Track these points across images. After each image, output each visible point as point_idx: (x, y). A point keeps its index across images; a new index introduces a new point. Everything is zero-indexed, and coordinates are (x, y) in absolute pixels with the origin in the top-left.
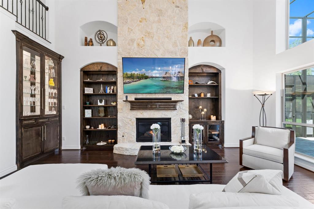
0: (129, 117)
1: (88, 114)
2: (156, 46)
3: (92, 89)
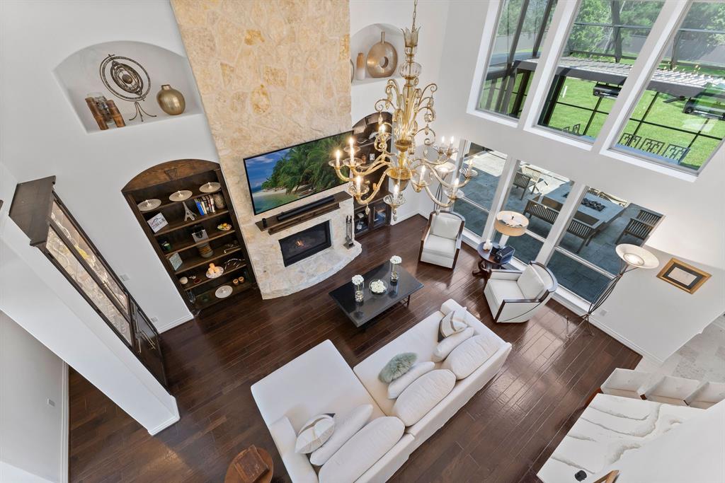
0: (269, 243)
1: (176, 261)
2: (294, 103)
3: (160, 216)
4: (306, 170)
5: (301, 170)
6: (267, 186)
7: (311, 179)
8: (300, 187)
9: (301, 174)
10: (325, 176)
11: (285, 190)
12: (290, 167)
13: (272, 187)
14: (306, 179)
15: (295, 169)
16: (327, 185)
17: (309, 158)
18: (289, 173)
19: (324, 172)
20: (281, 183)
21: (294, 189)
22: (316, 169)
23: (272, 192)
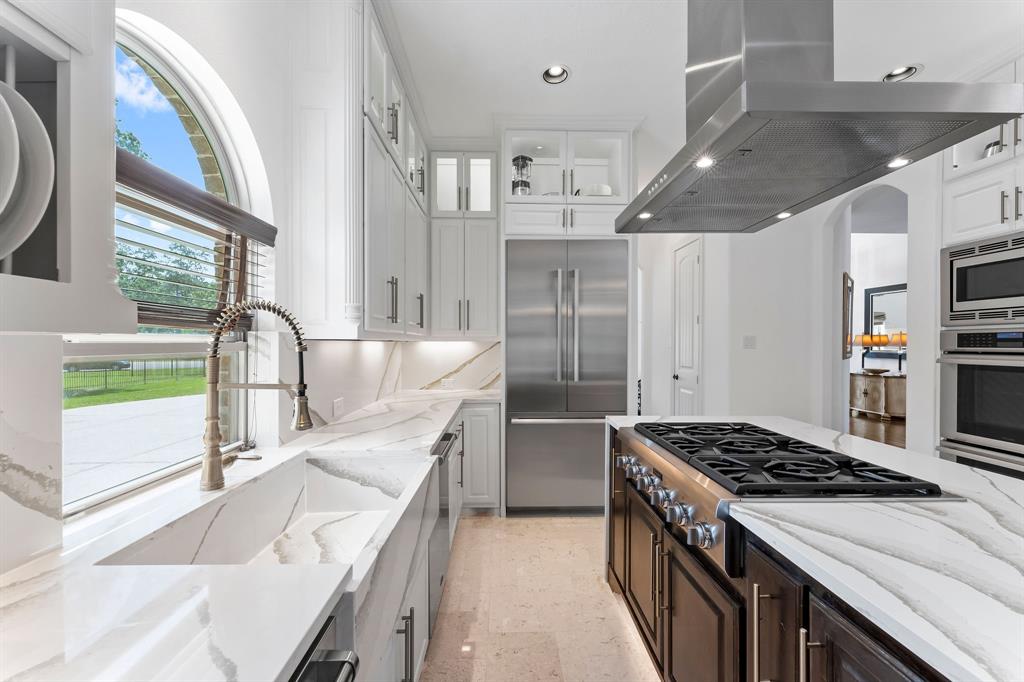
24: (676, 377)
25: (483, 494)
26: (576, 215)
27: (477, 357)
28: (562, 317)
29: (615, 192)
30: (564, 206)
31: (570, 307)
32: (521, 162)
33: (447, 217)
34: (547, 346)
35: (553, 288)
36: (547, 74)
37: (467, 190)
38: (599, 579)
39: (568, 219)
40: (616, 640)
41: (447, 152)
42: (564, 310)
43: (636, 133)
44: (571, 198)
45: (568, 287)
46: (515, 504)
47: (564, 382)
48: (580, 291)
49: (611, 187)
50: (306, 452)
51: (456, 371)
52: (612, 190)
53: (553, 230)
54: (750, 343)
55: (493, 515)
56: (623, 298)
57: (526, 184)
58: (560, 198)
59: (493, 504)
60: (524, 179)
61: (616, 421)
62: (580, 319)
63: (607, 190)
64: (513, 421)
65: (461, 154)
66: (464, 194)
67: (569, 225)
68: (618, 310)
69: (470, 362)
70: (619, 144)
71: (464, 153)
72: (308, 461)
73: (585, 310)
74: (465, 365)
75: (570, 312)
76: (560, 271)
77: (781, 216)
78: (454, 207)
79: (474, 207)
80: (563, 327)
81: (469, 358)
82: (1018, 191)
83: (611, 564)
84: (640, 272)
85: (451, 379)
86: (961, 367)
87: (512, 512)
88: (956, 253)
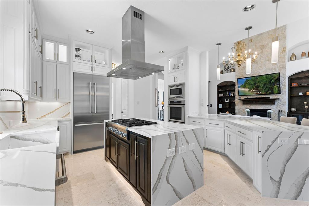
0: (242, 108)
1: (221, 106)
2: (260, 68)
3: (222, 94)
4: (257, 84)
5: (255, 84)
6: (242, 87)
7: (259, 88)
8: (254, 90)
9: (255, 85)
10: (266, 88)
11: (248, 90)
12: (251, 82)
13: (244, 87)
14: (257, 88)
15: (253, 83)
16: (266, 93)
17: (258, 80)
18: (250, 84)
19: (265, 87)
20: (247, 87)
21: (252, 90)
22: (261, 85)
23: (243, 89)
24: (122, 112)
25: (65, 149)
26: (95, 68)
27: (61, 107)
28: (91, 95)
29: (106, 64)
30: (92, 65)
31: (94, 92)
32: (78, 50)
33: (49, 61)
34: (87, 104)
35: (88, 87)
36: (88, 31)
37: (58, 54)
38: (103, 160)
39: (93, 69)
40: (108, 169)
41: (50, 40)
42: (92, 93)
43: (111, 49)
44: (93, 63)
45: (93, 87)
46: (76, 149)
47: (92, 114)
48: (97, 88)
49: (105, 61)
50: (11, 134)
51: (52, 112)
52: (105, 63)
53: (88, 71)
54: (138, 103)
55: (69, 154)
56: (108, 90)
57: (79, 56)
58: (90, 63)
59: (69, 151)
60: (79, 54)
61: (107, 121)
62: (97, 96)
63: (104, 63)
64: (76, 125)
65: (56, 42)
66: (56, 56)
67: (93, 71)
68: (107, 94)
69: (58, 109)
70: (107, 52)
71: (57, 42)
72: (11, 137)
73: (98, 94)
74: (56, 110)
75: (94, 94)
76: (91, 83)
77: (139, 78)
78: (53, 58)
79: (60, 60)
80: (91, 98)
81: (58, 108)
82: (176, 77)
83: (106, 155)
84: (112, 84)
85: (50, 115)
86: (170, 107)
87: (75, 152)
88: (170, 87)
